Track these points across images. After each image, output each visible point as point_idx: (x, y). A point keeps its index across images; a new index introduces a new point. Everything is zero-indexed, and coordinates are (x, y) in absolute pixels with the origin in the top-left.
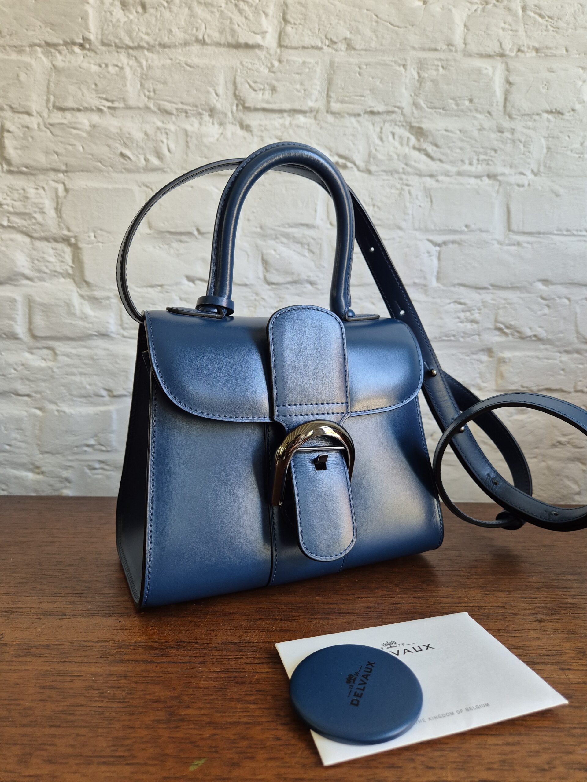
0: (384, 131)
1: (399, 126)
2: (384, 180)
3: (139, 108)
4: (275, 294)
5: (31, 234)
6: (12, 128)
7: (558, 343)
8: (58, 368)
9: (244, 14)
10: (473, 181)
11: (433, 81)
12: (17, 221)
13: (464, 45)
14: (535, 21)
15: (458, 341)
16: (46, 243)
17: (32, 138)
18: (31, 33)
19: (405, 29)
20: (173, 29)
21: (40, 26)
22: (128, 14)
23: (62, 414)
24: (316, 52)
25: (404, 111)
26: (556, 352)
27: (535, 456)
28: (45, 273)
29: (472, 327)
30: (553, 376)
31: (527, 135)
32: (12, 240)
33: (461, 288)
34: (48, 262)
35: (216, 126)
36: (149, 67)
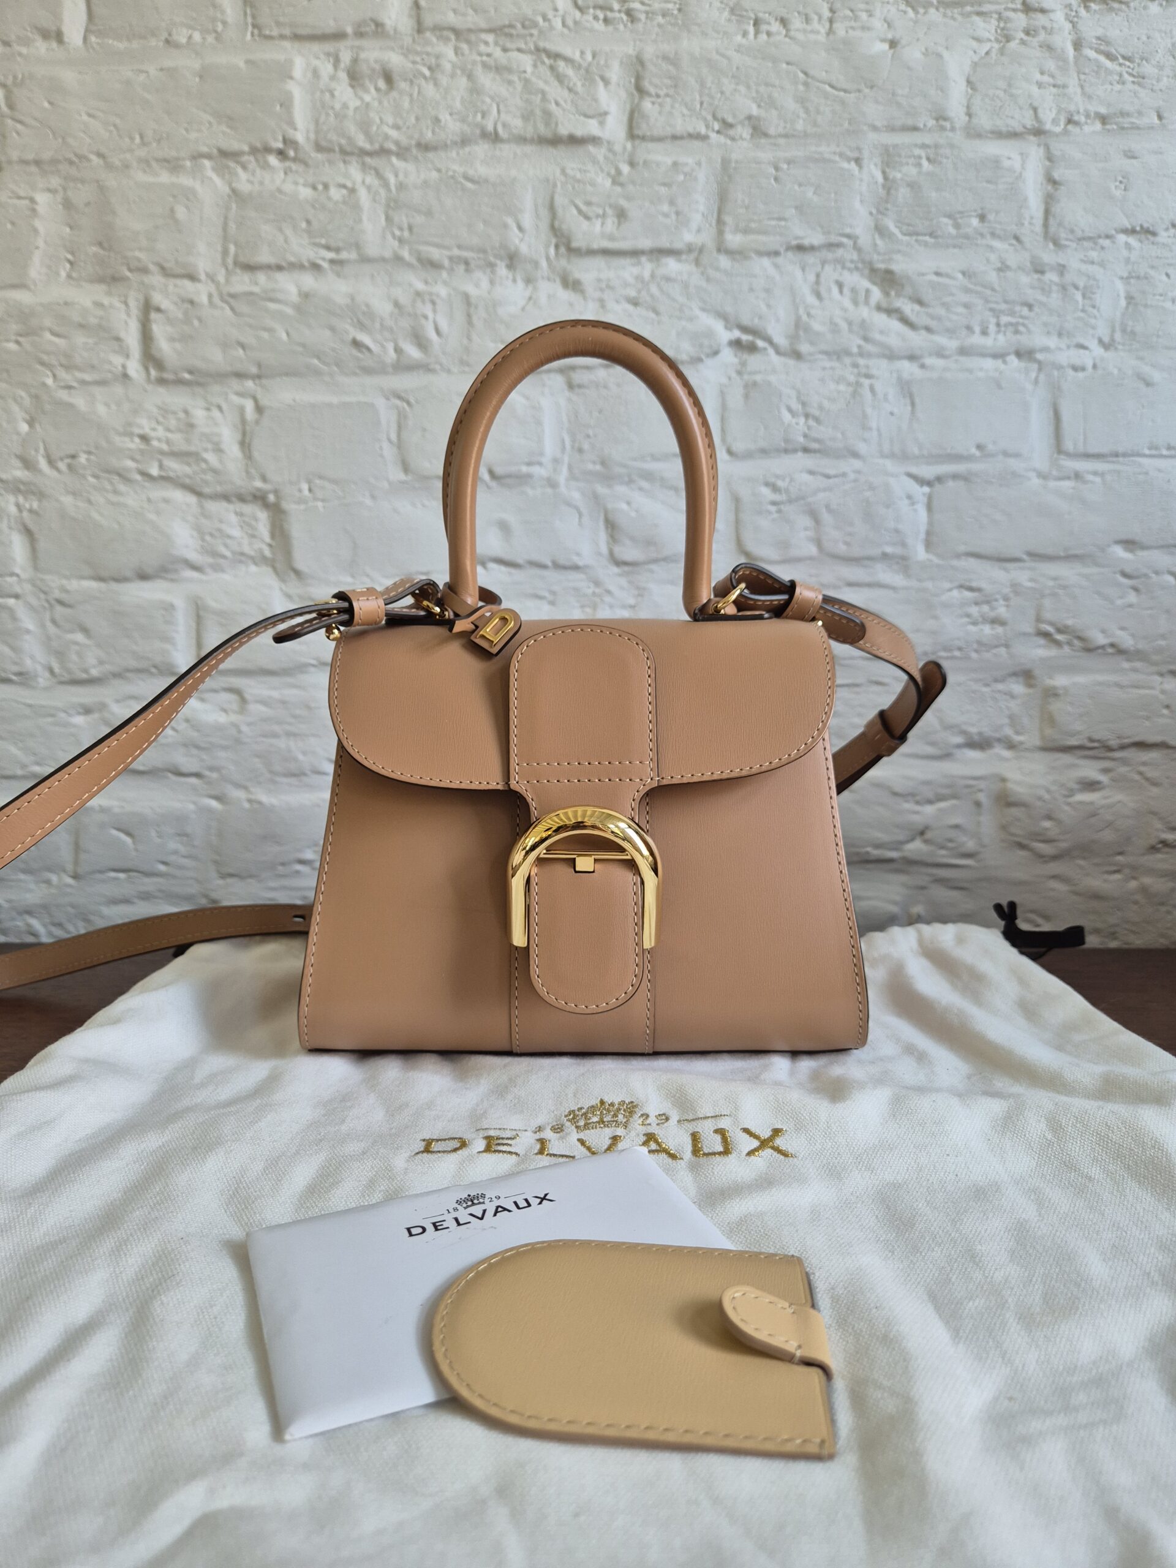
0: (822, 280)
1: (849, 269)
2: (824, 369)
3: (383, 260)
4: (630, 582)
5: (198, 489)
6: (165, 304)
7: (1155, 658)
8: (249, 724)
9: (566, 83)
10: (989, 364)
11: (912, 185)
12: (175, 466)
13: (967, 118)
14: (1099, 66)
15: (968, 658)
16: (225, 504)
17: (200, 320)
18: (193, 135)
19: (857, 94)
20: (441, 117)
21: (210, 123)
22: (361, 93)
23: (256, 806)
24: (697, 144)
25: (861, 242)
26: (1152, 674)
27: (1115, 868)
28: (224, 557)
29: (993, 632)
30: (1148, 718)
31: (1089, 277)
32: (166, 501)
33: (972, 560)
34: (229, 537)
35: (520, 284)
36: (401, 186)
